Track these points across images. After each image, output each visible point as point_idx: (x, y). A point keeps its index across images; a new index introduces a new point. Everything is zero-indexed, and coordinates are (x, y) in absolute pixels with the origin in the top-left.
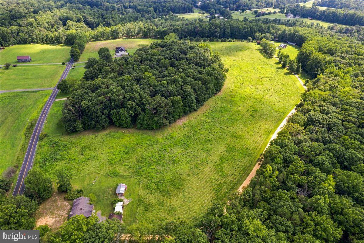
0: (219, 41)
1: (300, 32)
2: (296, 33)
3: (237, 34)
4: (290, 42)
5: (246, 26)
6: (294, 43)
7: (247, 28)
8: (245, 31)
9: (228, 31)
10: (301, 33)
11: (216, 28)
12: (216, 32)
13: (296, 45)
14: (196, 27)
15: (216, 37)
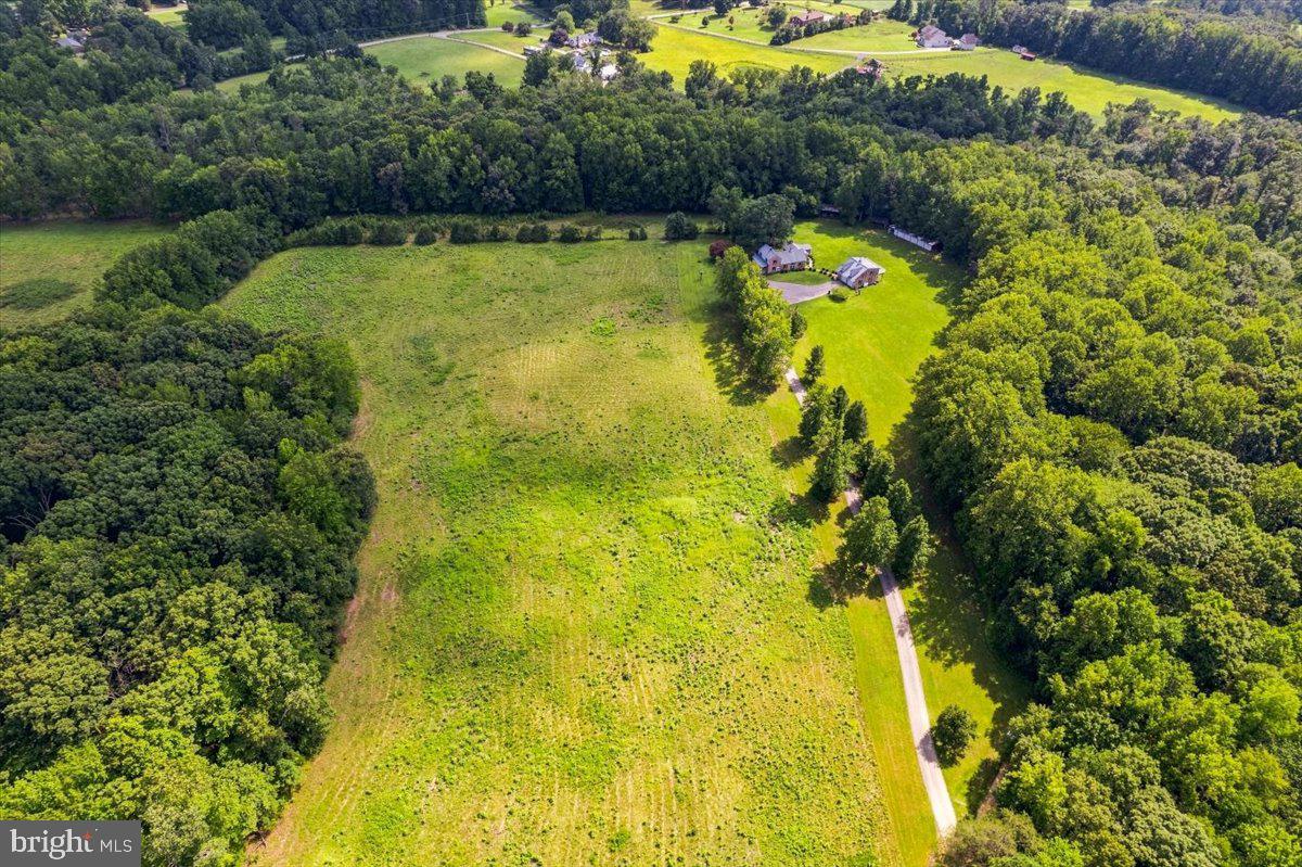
0: (504, 238)
1: (956, 183)
2: (935, 188)
3: (613, 186)
4: (905, 229)
5: (663, 141)
6: (927, 238)
7: (669, 153)
8: (655, 169)
9: (559, 173)
10: (960, 192)
11: (494, 157)
12: (491, 182)
13: (937, 249)
14: (385, 155)
15: (490, 210)
